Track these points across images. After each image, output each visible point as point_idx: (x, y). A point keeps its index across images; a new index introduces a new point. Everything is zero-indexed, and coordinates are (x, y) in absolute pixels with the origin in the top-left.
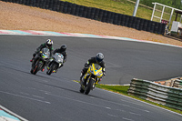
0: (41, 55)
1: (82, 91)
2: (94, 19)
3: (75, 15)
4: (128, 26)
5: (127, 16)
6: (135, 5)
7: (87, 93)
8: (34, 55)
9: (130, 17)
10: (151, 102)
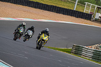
0: (19, 30)
1: (37, 48)
2: (52, 11)
3: (41, 9)
4: (71, 16)
5: (70, 10)
6: (75, 4)
7: (39, 49)
8: (15, 31)
9: (72, 10)
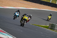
3: (31, 2)
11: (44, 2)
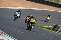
10: (59, 33)
11: (47, 1)
